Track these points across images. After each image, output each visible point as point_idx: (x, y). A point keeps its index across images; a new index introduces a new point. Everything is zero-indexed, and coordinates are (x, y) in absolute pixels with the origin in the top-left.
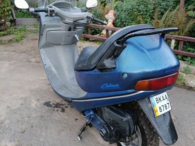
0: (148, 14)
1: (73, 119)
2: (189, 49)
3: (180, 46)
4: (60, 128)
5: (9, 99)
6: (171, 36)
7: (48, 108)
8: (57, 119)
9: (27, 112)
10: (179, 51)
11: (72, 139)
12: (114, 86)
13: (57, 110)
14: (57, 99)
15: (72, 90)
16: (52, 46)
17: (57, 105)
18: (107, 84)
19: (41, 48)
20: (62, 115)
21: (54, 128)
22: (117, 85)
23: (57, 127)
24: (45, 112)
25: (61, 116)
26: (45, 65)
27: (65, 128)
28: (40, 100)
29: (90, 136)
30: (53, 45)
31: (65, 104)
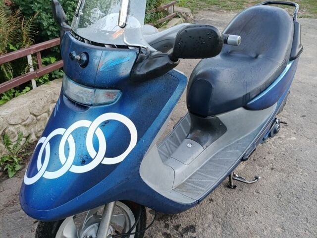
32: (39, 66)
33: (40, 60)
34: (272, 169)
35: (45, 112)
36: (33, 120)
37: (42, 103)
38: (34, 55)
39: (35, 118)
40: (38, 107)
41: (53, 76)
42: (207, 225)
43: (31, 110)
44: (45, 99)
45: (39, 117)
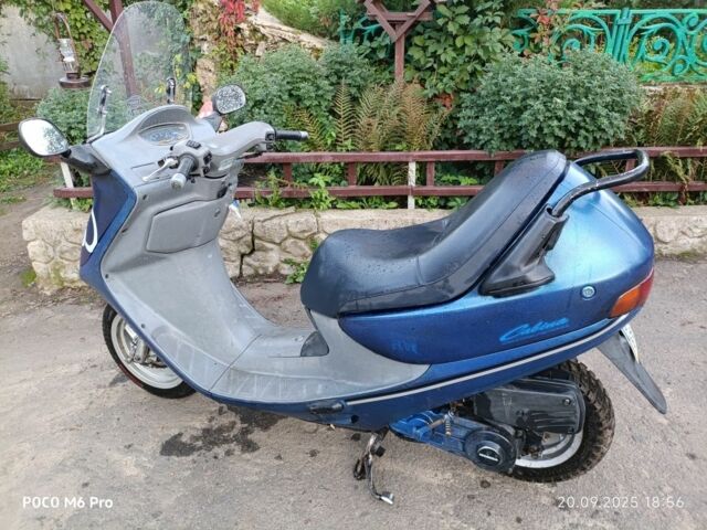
0: (324, 104)
1: (301, 456)
2: (445, 178)
3: (428, 176)
4: (292, 499)
5: (11, 490)
6: (407, 156)
7: (190, 458)
8: (256, 478)
9: (132, 502)
10: (429, 187)
11: (357, 514)
12: (552, 325)
13: (229, 453)
14: (192, 419)
15: (277, 374)
16: (160, 259)
17: (211, 437)
18: (526, 326)
19: (107, 276)
20: (259, 461)
21: (274, 510)
23: (281, 499)
24: (193, 474)
25: (257, 464)
26: (143, 326)
27: (305, 492)
28: (136, 446)
29: (393, 479)
30: (160, 255)
31: (234, 423)
32: (428, 182)
33: (431, 174)
38: (422, 166)
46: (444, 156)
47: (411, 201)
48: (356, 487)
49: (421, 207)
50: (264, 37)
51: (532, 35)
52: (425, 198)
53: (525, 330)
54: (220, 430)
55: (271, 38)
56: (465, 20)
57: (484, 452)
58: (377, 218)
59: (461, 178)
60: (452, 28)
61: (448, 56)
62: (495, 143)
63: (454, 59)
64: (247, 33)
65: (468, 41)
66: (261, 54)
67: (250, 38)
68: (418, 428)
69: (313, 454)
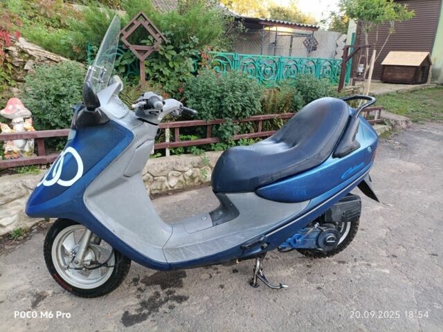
4: (234, 311)
6: (165, 125)
7: (148, 321)
8: (202, 311)
10: (177, 142)
11: (272, 301)
17: (150, 305)
19: (86, 200)
21: (230, 319)
22: (363, 163)
23: (228, 313)
30: (126, 178)
31: (157, 292)
32: (176, 139)
33: (177, 135)
34: (319, 288)
35: (164, 176)
36: (149, 178)
37: (162, 167)
38: (172, 130)
39: (151, 177)
40: (156, 169)
41: (188, 151)
42: (195, 303)
43: (150, 170)
44: (166, 165)
45: (156, 178)
46: (185, 124)
47: (168, 152)
48: (259, 291)
49: (175, 154)
50: (31, 57)
51: (199, 64)
52: (175, 149)
53: (351, 170)
54: (151, 299)
55: (38, 58)
56: (174, 53)
57: (329, 239)
58: (156, 163)
59: (189, 136)
60: (168, 57)
61: (166, 72)
62: (210, 115)
63: (170, 74)
64: (16, 54)
65: (176, 64)
66: (29, 68)
67: (19, 57)
68: (298, 239)
69: (222, 287)
